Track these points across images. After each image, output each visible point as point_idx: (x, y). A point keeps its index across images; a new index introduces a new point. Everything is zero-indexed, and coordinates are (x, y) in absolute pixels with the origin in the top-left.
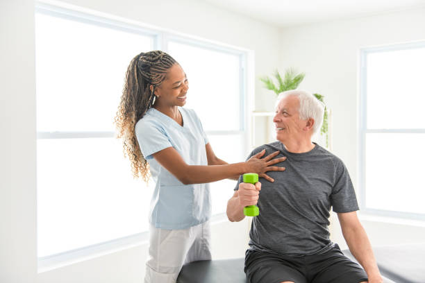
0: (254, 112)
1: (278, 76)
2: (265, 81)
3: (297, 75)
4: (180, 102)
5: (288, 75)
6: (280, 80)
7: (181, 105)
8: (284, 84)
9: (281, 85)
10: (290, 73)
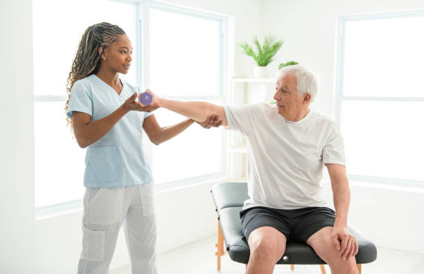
0: (234, 78)
1: (257, 43)
2: (242, 47)
3: (275, 42)
4: (124, 68)
5: (267, 41)
6: (259, 48)
7: (124, 73)
8: (262, 50)
9: (260, 51)
10: (269, 40)
